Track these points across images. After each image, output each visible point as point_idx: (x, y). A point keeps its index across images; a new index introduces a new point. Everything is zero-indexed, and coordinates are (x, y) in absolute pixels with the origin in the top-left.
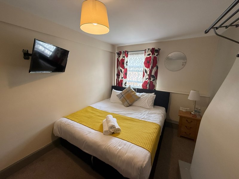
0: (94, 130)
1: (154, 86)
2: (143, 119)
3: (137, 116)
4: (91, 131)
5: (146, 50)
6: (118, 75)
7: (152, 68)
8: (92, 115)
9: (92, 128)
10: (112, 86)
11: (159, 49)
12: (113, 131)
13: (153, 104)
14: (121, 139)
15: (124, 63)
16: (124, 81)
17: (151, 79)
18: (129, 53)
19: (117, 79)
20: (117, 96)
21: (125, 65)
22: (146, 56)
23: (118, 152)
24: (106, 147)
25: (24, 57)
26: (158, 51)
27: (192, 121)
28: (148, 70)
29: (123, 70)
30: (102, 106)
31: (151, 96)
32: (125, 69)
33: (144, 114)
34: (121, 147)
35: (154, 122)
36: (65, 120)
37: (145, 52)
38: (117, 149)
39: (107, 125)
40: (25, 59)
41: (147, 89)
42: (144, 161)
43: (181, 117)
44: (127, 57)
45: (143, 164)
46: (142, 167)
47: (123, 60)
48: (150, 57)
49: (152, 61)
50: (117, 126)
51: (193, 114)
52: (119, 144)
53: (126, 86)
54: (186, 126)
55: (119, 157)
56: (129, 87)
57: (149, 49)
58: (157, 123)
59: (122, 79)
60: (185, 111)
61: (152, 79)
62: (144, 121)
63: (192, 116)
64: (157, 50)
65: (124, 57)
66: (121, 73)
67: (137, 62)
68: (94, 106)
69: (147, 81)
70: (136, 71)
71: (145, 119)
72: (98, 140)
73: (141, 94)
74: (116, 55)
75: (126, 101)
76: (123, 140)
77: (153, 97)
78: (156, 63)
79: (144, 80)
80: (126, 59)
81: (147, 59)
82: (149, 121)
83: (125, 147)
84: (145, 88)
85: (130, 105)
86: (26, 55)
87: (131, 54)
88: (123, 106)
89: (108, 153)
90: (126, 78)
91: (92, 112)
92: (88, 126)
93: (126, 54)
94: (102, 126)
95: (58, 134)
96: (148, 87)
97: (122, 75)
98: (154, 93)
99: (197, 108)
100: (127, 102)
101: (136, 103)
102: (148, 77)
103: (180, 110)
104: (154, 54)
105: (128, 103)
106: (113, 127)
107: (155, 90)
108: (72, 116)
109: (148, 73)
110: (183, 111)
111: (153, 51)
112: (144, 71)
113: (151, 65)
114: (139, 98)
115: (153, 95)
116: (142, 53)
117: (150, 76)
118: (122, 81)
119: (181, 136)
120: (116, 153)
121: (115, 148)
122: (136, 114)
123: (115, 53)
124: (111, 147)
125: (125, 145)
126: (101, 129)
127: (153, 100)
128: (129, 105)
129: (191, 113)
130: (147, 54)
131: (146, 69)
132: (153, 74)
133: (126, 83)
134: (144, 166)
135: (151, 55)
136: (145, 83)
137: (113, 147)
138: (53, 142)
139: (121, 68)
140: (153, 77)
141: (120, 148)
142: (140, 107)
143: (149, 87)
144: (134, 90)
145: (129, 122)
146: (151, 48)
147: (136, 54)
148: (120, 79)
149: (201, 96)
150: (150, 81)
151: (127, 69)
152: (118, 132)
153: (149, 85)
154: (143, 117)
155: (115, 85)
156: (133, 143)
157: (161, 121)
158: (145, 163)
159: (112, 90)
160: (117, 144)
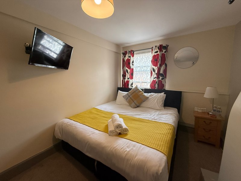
0: (98, 131)
1: (163, 86)
2: (153, 119)
3: (147, 117)
4: (95, 132)
5: (153, 48)
6: (124, 76)
7: (161, 65)
8: (96, 116)
9: (96, 128)
10: (118, 88)
11: (168, 46)
12: (120, 131)
13: (163, 105)
14: (129, 141)
15: (130, 64)
16: (131, 81)
17: (159, 78)
18: (135, 53)
19: (123, 80)
20: (123, 97)
21: (131, 65)
22: (153, 54)
23: (126, 154)
24: (112, 149)
25: (26, 51)
26: (166, 48)
27: (211, 123)
28: (156, 68)
29: (129, 71)
30: (107, 108)
31: (160, 96)
32: (131, 69)
33: (154, 115)
34: (130, 149)
35: (166, 122)
36: (67, 121)
37: (152, 50)
38: (125, 151)
39: (112, 125)
40: (26, 53)
41: (156, 88)
42: (160, 166)
43: (197, 118)
44: (133, 56)
45: (158, 170)
46: (157, 173)
47: (129, 61)
48: (158, 54)
49: (160, 58)
50: (124, 126)
51: (211, 114)
52: (127, 146)
53: (132, 87)
54: (204, 129)
55: (128, 160)
56: (136, 87)
57: (156, 46)
58: (170, 124)
59: (128, 80)
60: (201, 111)
61: (161, 78)
62: (154, 121)
63: (211, 116)
64: (165, 46)
65: (130, 57)
66: (127, 73)
67: (143, 61)
68: (98, 107)
69: (156, 80)
70: (143, 71)
71: (156, 119)
72: (102, 141)
73: (150, 94)
74: (122, 55)
75: (133, 101)
76: (131, 141)
77: (163, 97)
78: (165, 60)
79: (152, 79)
80: (132, 59)
81: (154, 56)
82: (160, 121)
83: (134, 149)
84: (153, 88)
85: (138, 107)
86: (28, 49)
87: (137, 54)
88: (130, 108)
89: (114, 155)
90: (133, 79)
91: (96, 113)
92: (92, 127)
93: (132, 53)
94: (107, 126)
95: (59, 136)
96: (156, 86)
97: (128, 76)
98: (164, 93)
99: (216, 107)
100: (134, 103)
101: (144, 104)
102: (156, 76)
103: (195, 110)
104: (162, 51)
105: (136, 104)
106: (119, 126)
107: (164, 89)
108: (76, 117)
109: (156, 72)
110: (199, 111)
111: (161, 48)
112: (152, 70)
113: (159, 63)
114: (147, 98)
115: (162, 95)
116: (149, 52)
117: (158, 74)
118: (128, 82)
119: (199, 141)
120: (124, 155)
121: (122, 149)
122: (145, 115)
123: (120, 54)
124: (117, 148)
125: (134, 146)
126: (106, 130)
127: (163, 100)
128: (136, 106)
129: (209, 114)
130: (154, 52)
131: (154, 67)
132: (161, 72)
133: (132, 84)
134: (161, 172)
135: (159, 53)
136: (154, 82)
137: (120, 149)
138: (54, 145)
139: (127, 68)
140: (162, 75)
141: (128, 150)
142: (149, 108)
143: (158, 87)
144: (141, 90)
145: (138, 123)
146: (158, 45)
147: (142, 53)
148: (126, 80)
149: (219, 94)
150: (159, 80)
151: (133, 69)
152: (125, 133)
153: (158, 85)
154: (153, 117)
155: (121, 87)
156: (144, 145)
157: (174, 122)
158: (161, 168)
159: (118, 91)
160: (124, 145)
